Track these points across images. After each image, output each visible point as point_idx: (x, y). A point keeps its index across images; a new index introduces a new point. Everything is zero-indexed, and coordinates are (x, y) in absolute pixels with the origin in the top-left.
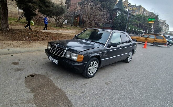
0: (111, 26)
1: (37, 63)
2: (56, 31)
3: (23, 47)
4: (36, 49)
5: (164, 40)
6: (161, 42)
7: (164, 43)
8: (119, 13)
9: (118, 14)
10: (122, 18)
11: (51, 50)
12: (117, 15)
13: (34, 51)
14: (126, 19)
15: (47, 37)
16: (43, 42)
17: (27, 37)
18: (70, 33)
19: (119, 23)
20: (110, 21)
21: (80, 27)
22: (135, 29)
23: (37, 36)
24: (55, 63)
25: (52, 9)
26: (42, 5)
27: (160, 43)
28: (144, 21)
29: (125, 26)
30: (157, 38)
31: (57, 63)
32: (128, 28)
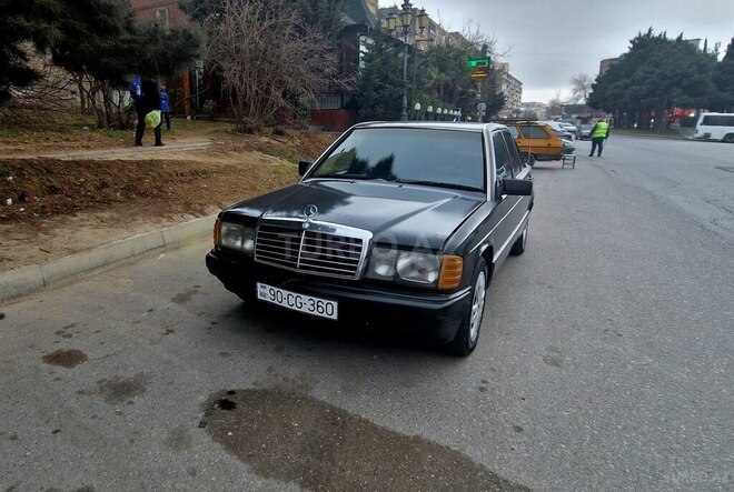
0: (342, 100)
1: (169, 331)
2: (118, 150)
3: (31, 260)
4: (97, 255)
5: (554, 144)
6: (543, 151)
7: (552, 152)
8: (368, 46)
9: (362, 48)
10: (384, 64)
11: (258, 252)
12: (361, 55)
13: (92, 269)
14: (402, 70)
15: (105, 185)
16: (106, 215)
17: (10, 201)
18: (189, 152)
19: (377, 90)
20: (348, 83)
21: (204, 119)
22: (435, 109)
23: (53, 190)
24: (316, 313)
25: (130, 42)
26: (78, 24)
27: (540, 155)
28: (459, 71)
29: (401, 97)
30: (527, 137)
31: (325, 315)
32: (410, 105)
